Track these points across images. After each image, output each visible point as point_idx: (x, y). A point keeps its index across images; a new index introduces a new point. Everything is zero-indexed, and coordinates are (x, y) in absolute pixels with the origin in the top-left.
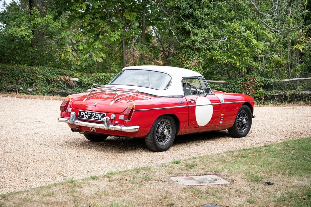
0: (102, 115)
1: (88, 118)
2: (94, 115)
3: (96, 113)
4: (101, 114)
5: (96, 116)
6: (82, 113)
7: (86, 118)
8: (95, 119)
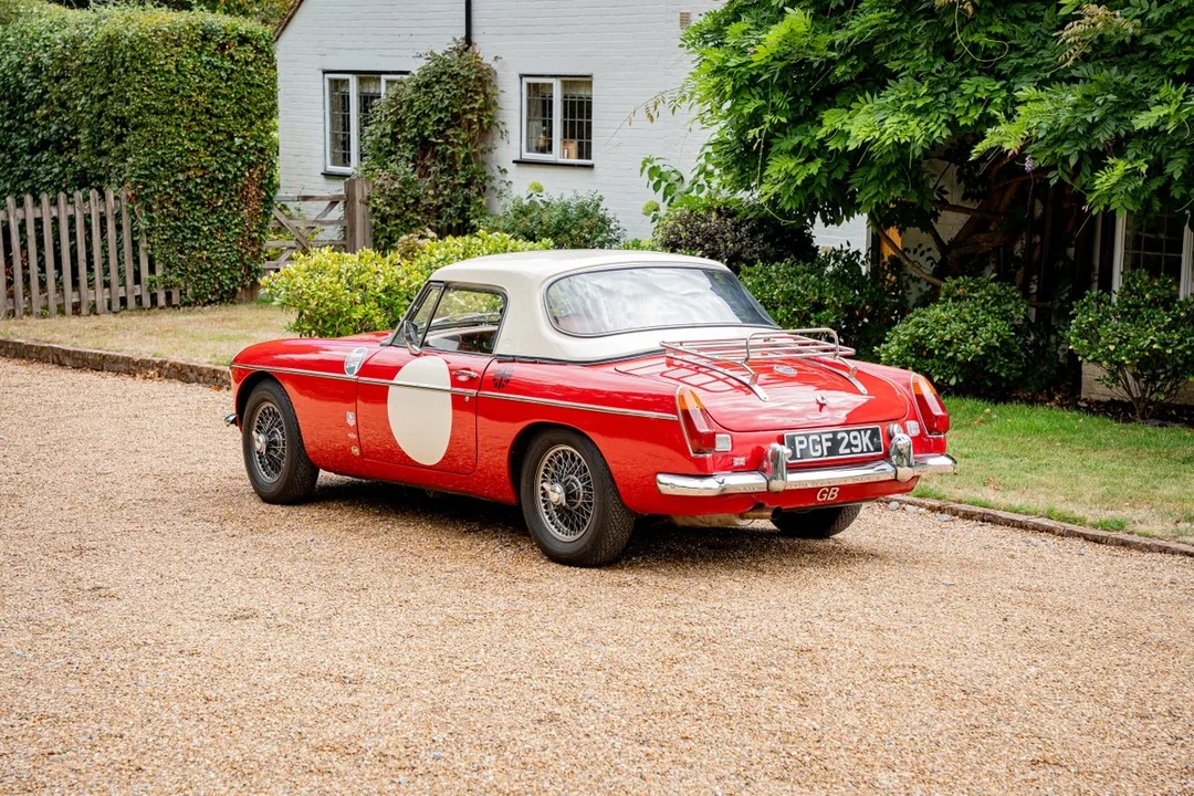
0: (869, 432)
1: (825, 453)
2: (843, 439)
3: (848, 432)
4: (866, 430)
5: (853, 442)
6: (801, 442)
7: (822, 455)
8: (852, 453)
